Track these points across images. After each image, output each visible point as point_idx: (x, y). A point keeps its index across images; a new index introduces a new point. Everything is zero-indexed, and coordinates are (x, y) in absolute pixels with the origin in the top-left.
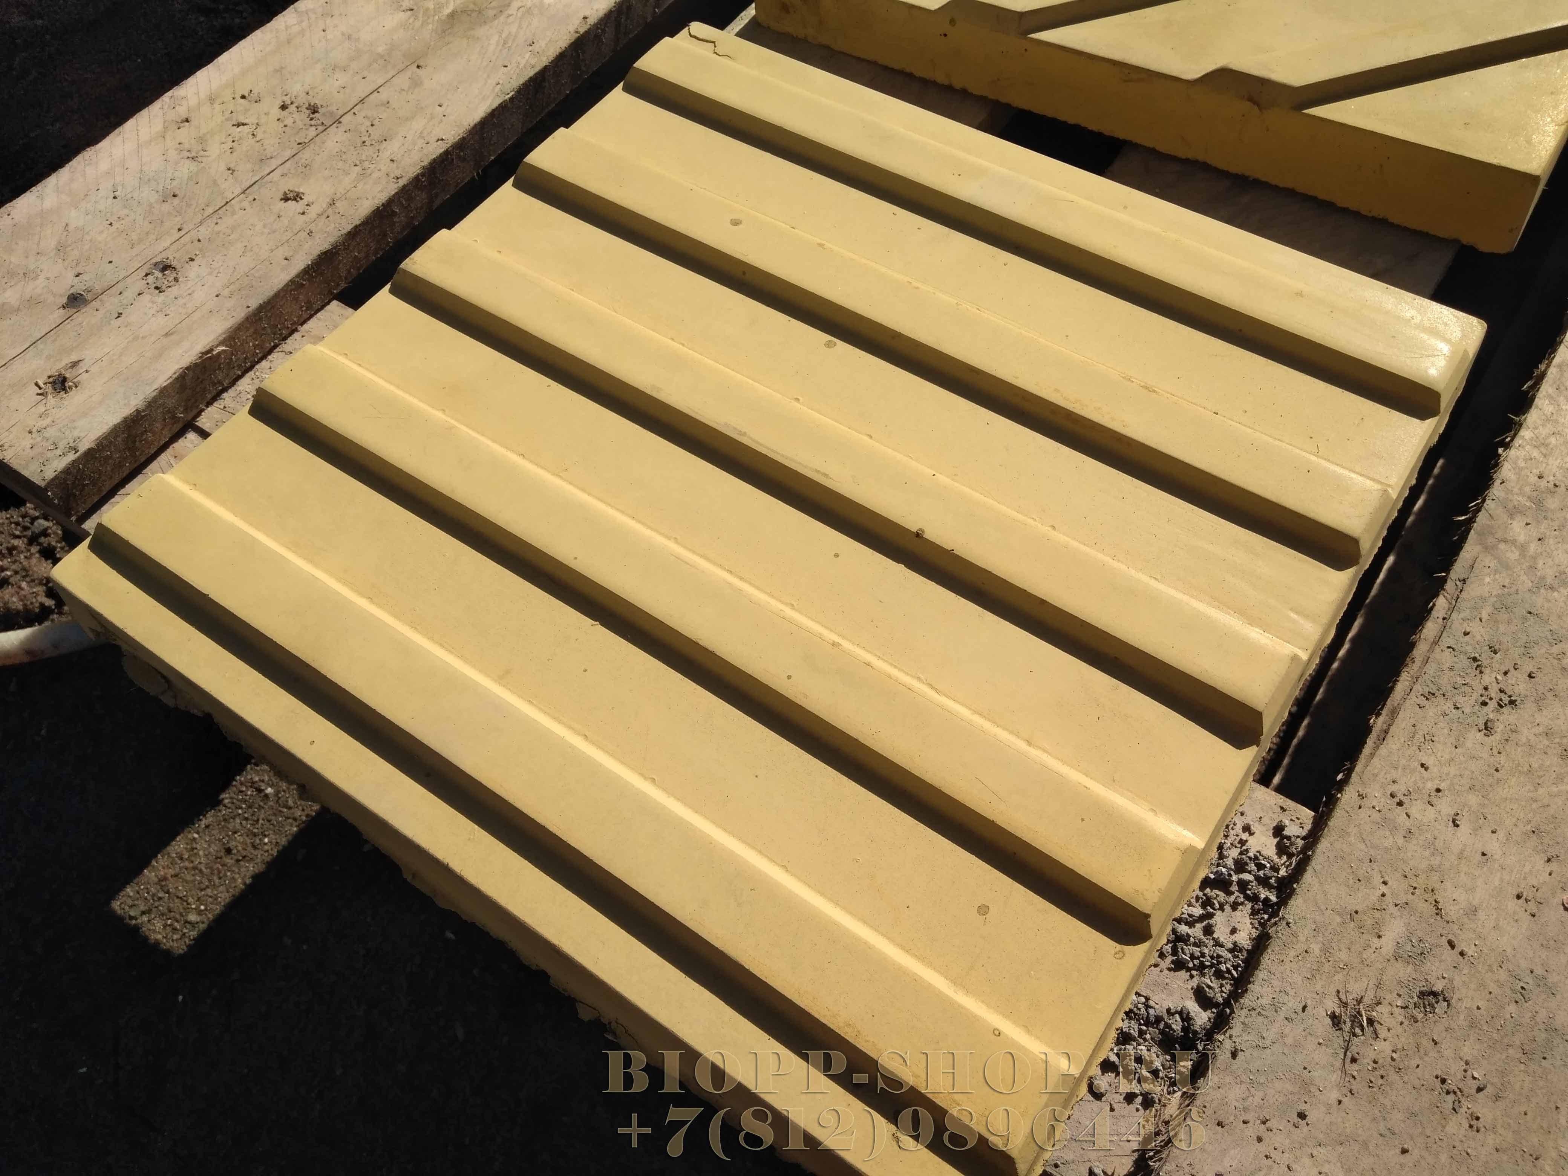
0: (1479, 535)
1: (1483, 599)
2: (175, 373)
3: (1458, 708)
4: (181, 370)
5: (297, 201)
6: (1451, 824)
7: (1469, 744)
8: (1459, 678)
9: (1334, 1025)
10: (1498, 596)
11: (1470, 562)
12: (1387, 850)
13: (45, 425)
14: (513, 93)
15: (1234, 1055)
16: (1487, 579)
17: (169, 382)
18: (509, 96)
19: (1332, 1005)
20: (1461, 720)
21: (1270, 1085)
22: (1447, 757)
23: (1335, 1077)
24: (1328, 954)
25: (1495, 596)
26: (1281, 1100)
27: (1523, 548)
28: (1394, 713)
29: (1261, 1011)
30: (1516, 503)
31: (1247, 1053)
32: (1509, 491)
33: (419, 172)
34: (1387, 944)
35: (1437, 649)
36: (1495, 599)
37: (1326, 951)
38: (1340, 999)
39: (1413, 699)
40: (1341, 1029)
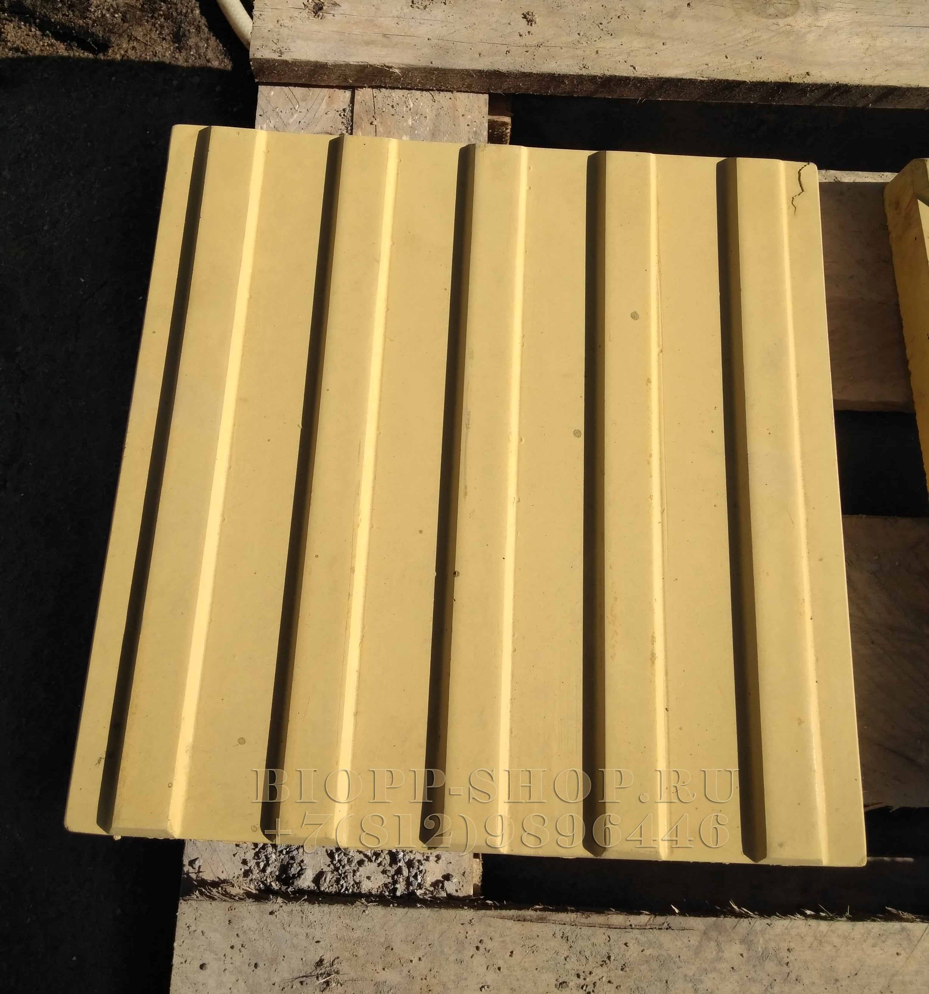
0: (714, 924)
1: (661, 946)
2: (362, 62)
3: (566, 960)
4: (366, 64)
5: (528, 24)
6: (481, 986)
7: (545, 976)
8: (589, 952)
9: (317, 963)
10: (670, 956)
11: (687, 926)
12: (442, 952)
13: (286, 25)
14: (707, 79)
15: (271, 913)
16: (679, 943)
17: (355, 63)
18: (702, 79)
19: (328, 958)
20: (558, 965)
21: (265, 941)
22: (526, 965)
23: (287, 976)
24: (358, 942)
25: (668, 954)
26: (259, 950)
27: (720, 959)
28: (541, 920)
29: (304, 918)
30: (755, 941)
31: (277, 920)
32: (763, 932)
33: (599, 75)
34: (383, 976)
35: (603, 930)
36: (665, 954)
37: (359, 941)
38: (334, 960)
39: (557, 928)
40: (316, 968)
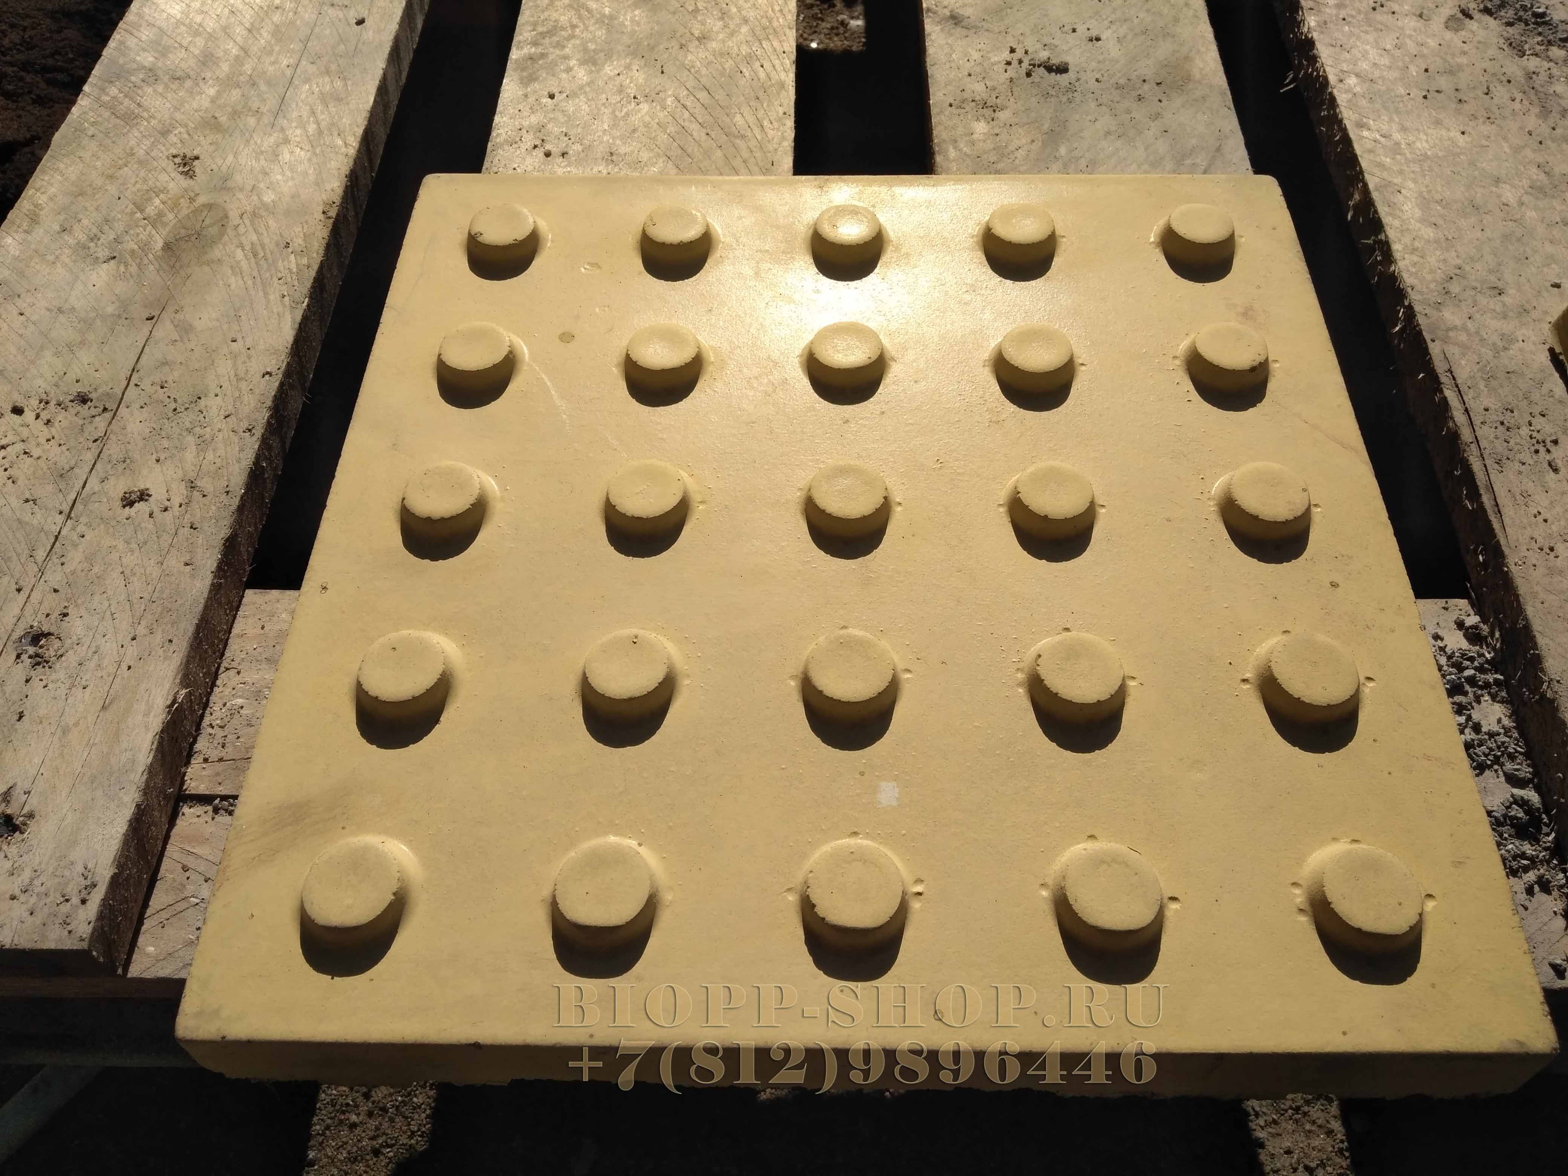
0: (1430, 333)
1: (1472, 378)
2: (153, 743)
3: (1524, 464)
4: (157, 737)
7: (1552, 485)
11: (1442, 356)
13: (27, 881)
14: (307, 300)
16: (1463, 362)
17: (151, 757)
18: (305, 304)
20: (1533, 471)
25: (1478, 371)
28: (1489, 490)
30: (1434, 299)
33: (267, 415)
35: (1476, 429)
36: (1480, 374)
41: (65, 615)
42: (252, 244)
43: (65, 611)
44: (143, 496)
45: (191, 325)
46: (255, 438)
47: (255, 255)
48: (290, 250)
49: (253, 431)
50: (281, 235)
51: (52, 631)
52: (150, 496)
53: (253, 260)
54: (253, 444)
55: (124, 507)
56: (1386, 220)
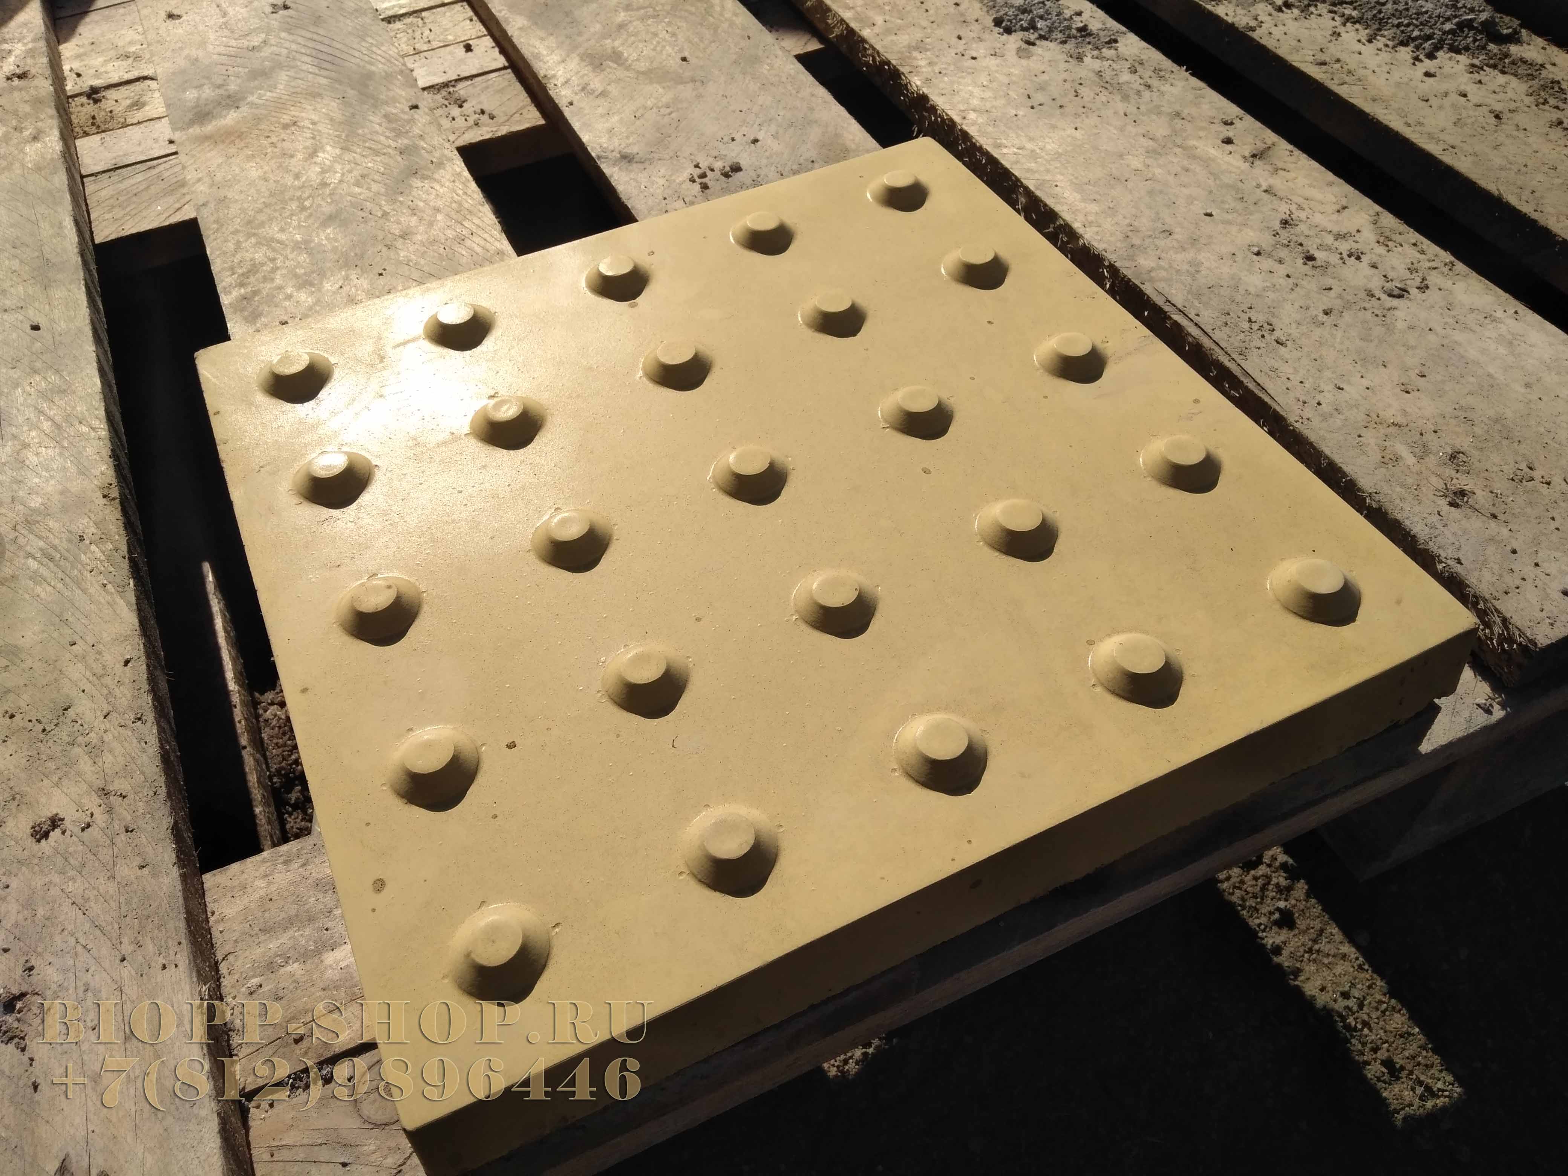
41: (31, 969)
42: (42, 550)
43: (29, 965)
44: (55, 822)
45: (16, 646)
46: (149, 724)
47: (51, 559)
48: (87, 542)
49: (144, 718)
50: (70, 532)
51: (24, 989)
52: (63, 820)
53: (51, 564)
54: (150, 731)
55: (39, 841)
56: (1057, 208)
